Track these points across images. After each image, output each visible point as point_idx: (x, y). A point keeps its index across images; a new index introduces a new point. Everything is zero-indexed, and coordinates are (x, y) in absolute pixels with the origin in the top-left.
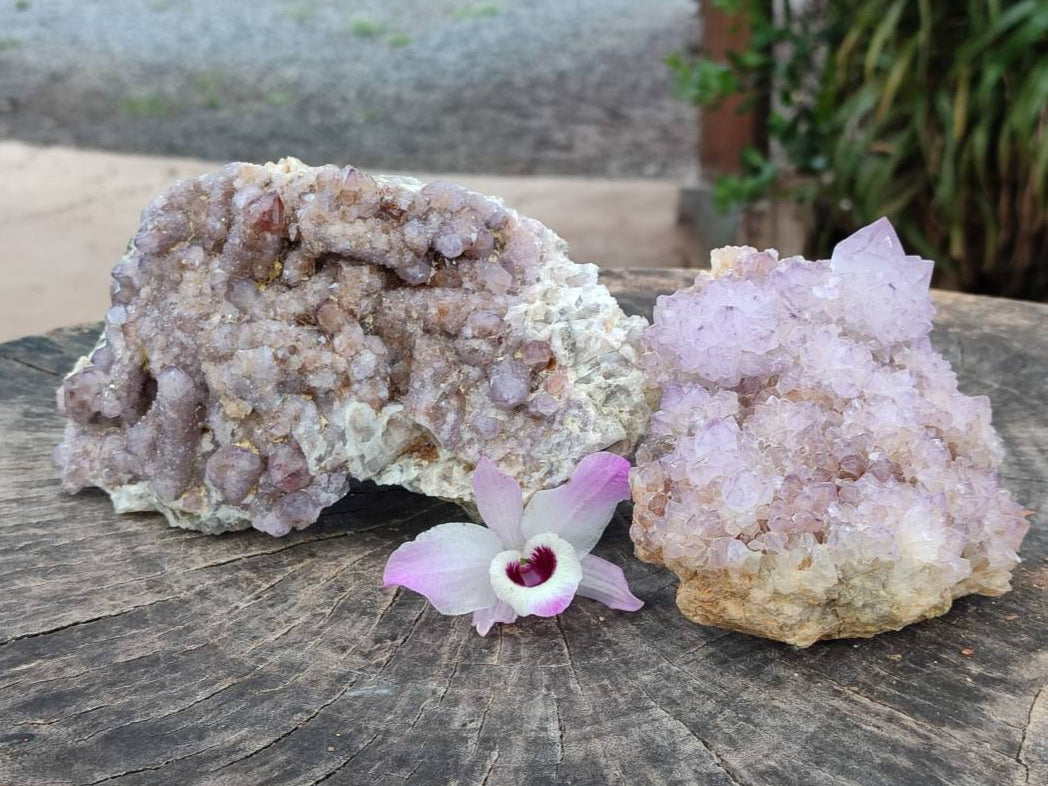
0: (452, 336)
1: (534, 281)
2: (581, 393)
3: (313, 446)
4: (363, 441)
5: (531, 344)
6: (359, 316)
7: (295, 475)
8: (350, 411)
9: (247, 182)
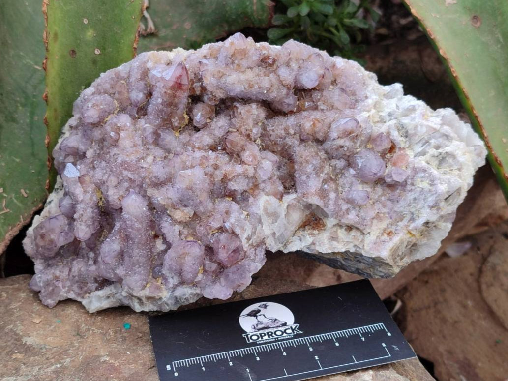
0: (320, 142)
1: (364, 98)
2: (421, 162)
3: (243, 229)
4: (273, 223)
5: (378, 137)
6: (253, 140)
7: (236, 251)
8: (263, 202)
9: (156, 63)
